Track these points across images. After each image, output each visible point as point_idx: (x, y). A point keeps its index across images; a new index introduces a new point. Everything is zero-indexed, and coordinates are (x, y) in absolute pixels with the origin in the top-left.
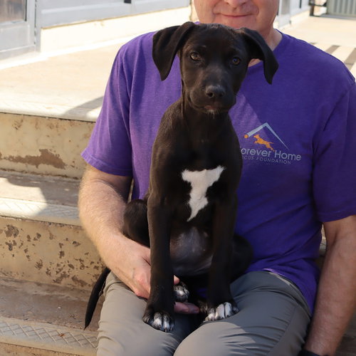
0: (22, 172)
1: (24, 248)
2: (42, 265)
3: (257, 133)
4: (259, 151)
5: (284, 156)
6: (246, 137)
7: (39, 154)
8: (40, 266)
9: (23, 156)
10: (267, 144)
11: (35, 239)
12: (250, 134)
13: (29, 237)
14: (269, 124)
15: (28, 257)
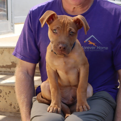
0: (5, 72)
1: (4, 98)
2: (12, 105)
3: (89, 40)
4: (91, 47)
5: (101, 48)
6: (85, 42)
7: (11, 64)
8: (11, 105)
9: (5, 65)
10: (94, 44)
11: (8, 94)
12: (86, 40)
13: (6, 93)
14: (94, 35)
15: (6, 101)
